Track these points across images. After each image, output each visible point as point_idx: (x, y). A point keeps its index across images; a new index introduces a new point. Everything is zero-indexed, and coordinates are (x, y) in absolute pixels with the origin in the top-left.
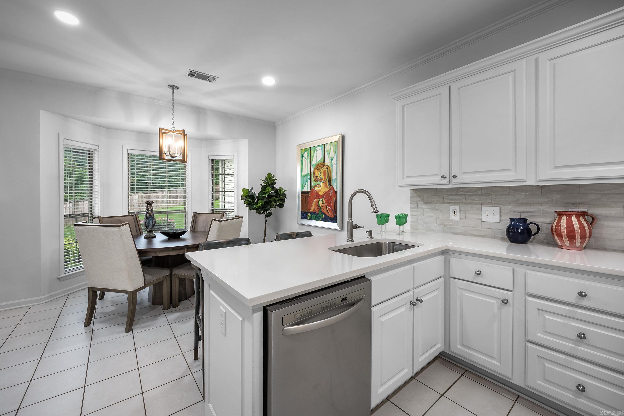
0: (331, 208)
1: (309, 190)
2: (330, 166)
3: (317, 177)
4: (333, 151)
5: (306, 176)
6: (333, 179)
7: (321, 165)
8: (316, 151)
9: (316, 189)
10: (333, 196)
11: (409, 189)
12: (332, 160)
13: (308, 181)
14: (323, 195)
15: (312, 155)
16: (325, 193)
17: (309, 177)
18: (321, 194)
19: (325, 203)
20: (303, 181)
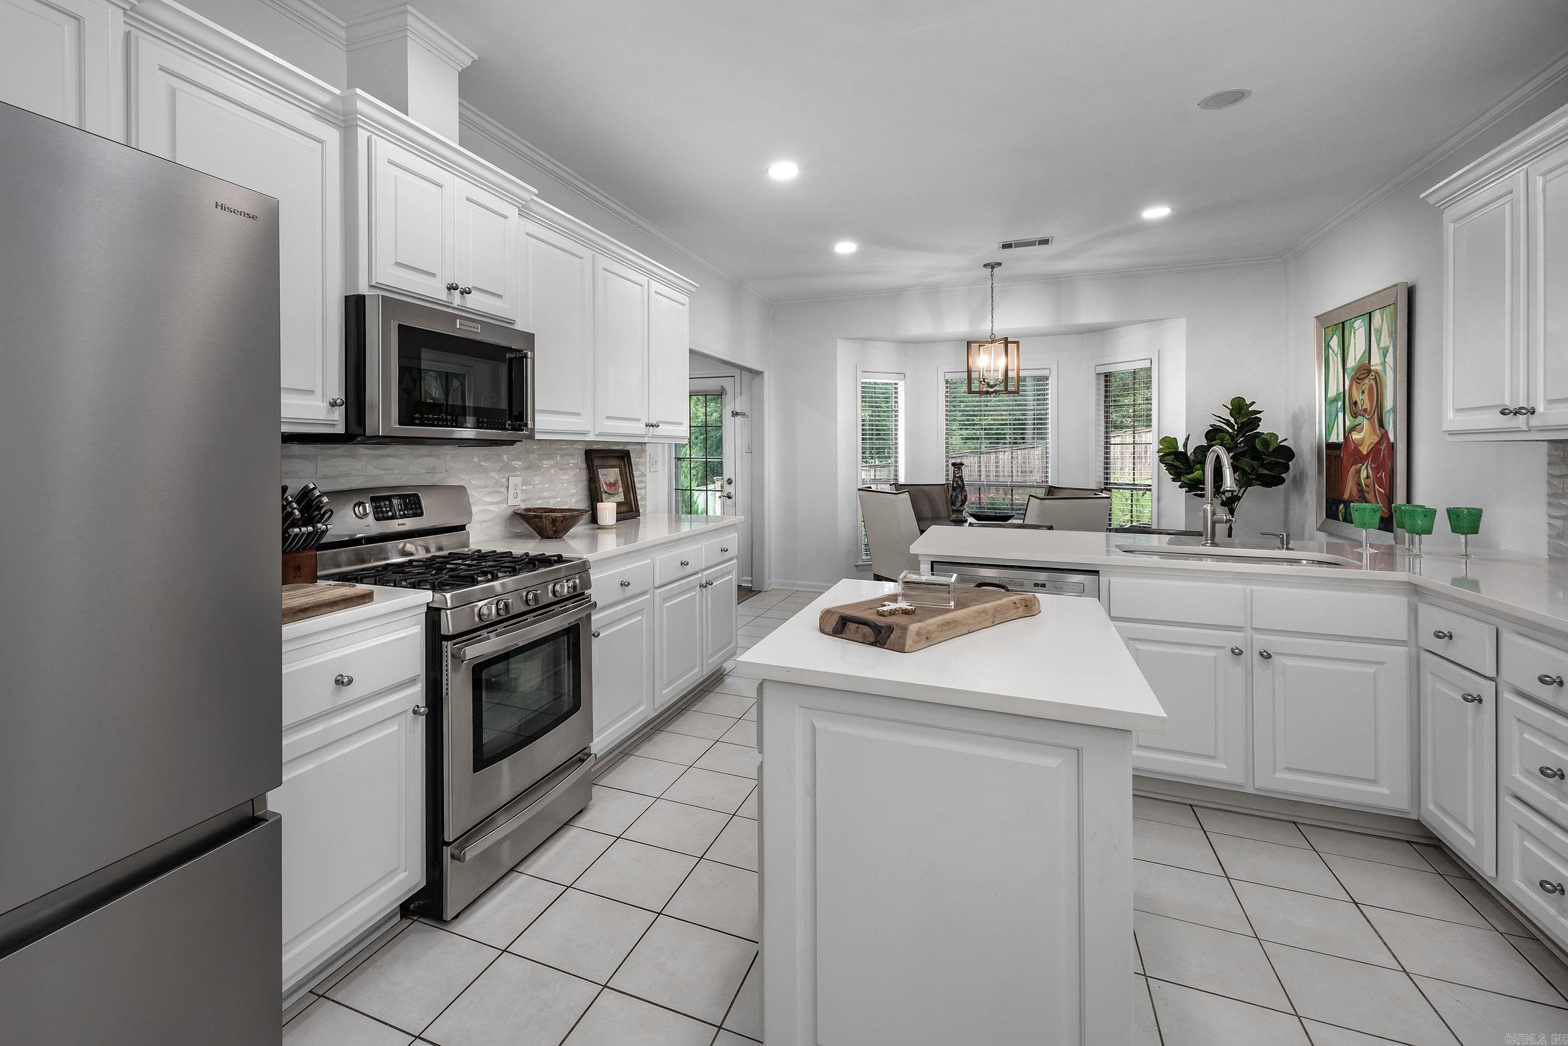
0: (1383, 492)
1: (1341, 439)
2: (1382, 374)
3: (1356, 403)
4: (1387, 330)
5: (1335, 400)
6: (1388, 410)
7: (1364, 372)
8: (1354, 333)
9: (1356, 436)
10: (1387, 459)
11: (1543, 441)
12: (1385, 357)
13: (1339, 413)
14: (1369, 453)
15: (1346, 345)
16: (1371, 447)
17: (1340, 404)
18: (1364, 450)
19: (1371, 476)
20: (1330, 415)
